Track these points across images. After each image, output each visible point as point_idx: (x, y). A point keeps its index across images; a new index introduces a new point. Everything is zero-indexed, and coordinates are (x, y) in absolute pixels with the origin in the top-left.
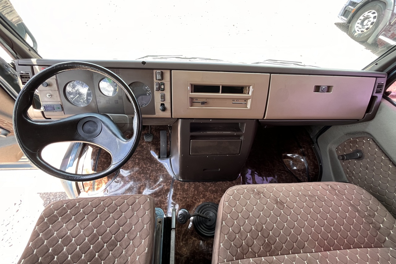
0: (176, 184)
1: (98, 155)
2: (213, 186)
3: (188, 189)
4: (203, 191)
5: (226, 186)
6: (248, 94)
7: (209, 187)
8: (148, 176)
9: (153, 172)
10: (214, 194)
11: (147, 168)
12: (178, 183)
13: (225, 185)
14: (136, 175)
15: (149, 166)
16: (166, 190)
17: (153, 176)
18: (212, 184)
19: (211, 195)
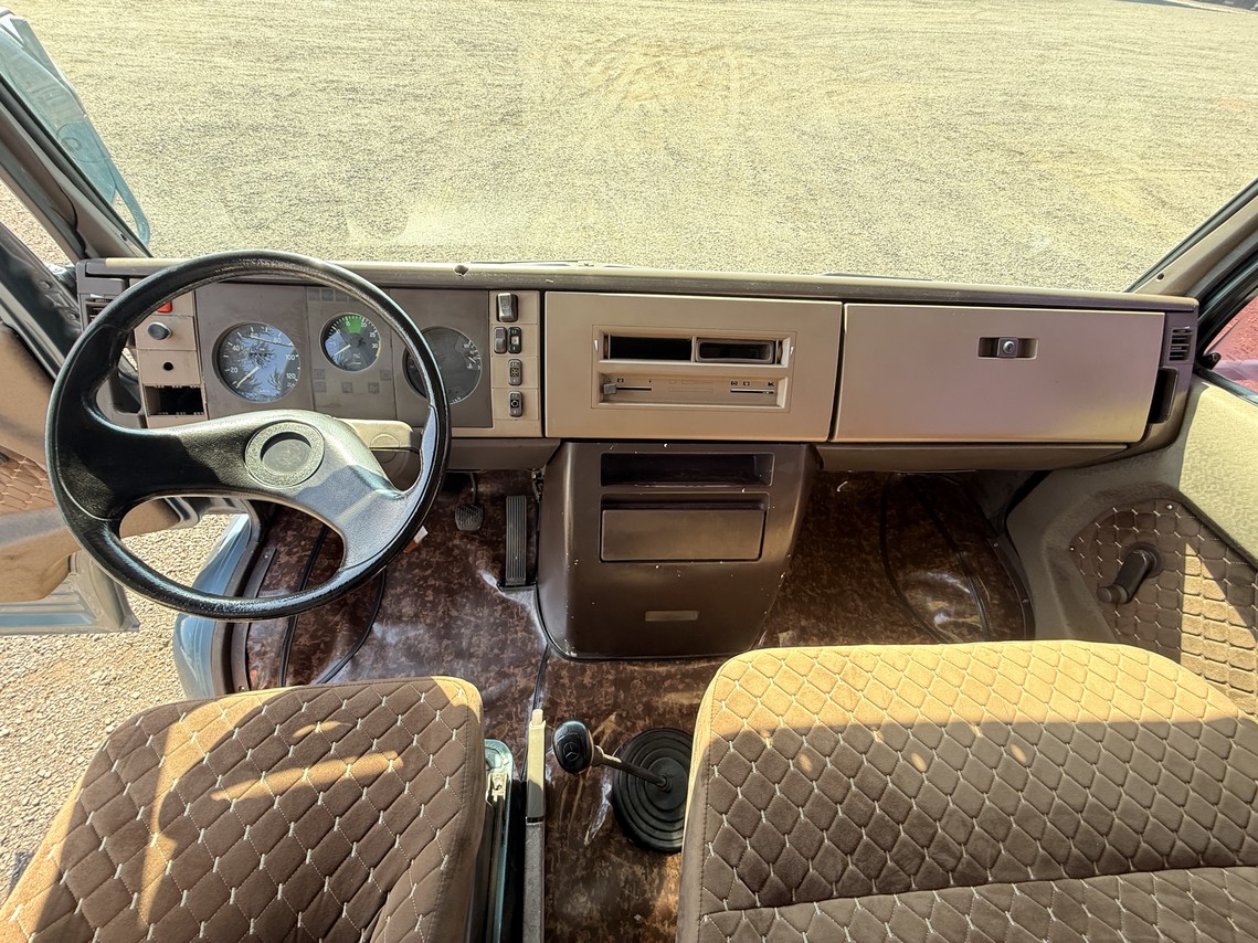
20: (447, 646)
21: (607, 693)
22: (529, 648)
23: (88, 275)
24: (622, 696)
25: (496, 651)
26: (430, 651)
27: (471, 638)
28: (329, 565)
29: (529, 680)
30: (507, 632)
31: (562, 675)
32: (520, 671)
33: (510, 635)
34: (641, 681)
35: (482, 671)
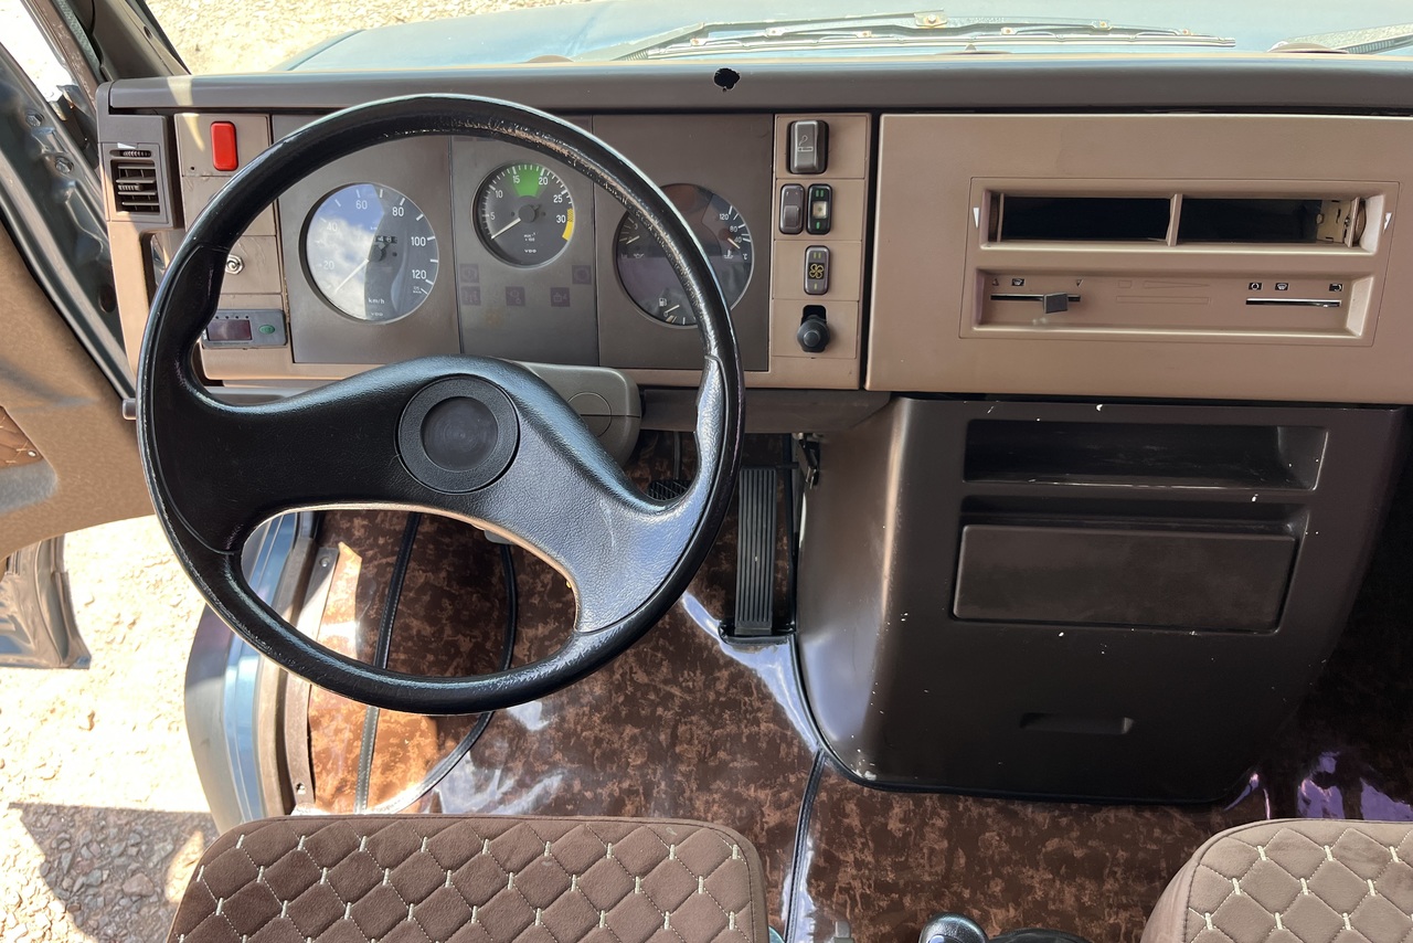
0: (836, 796)
1: (393, 598)
2: (1075, 834)
3: (906, 835)
4: (1006, 861)
5: (1157, 841)
6: (1356, 243)
7: (1044, 837)
8: (662, 737)
9: (694, 718)
10: (1082, 888)
11: (657, 691)
12: (847, 795)
13: (1157, 832)
14: (592, 729)
15: (666, 682)
16: (769, 831)
17: (690, 742)
18: (1064, 821)
19: (1061, 891)
21: (932, 850)
22: (783, 753)
23: (113, 111)
24: (962, 861)
25: (721, 754)
29: (785, 814)
30: (740, 721)
31: (848, 810)
32: (767, 795)
33: (746, 727)
34: (999, 835)
35: (698, 789)
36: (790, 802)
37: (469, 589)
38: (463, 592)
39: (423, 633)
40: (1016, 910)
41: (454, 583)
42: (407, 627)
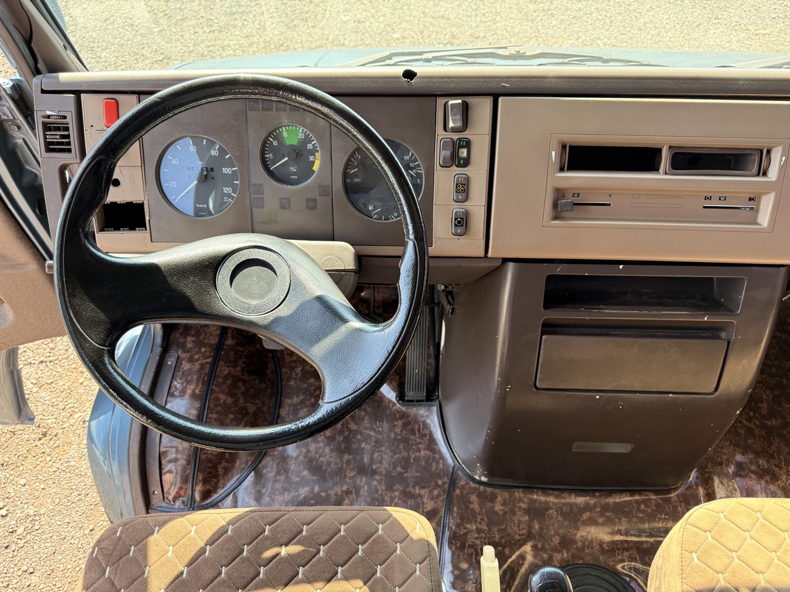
20: (348, 461)
21: (520, 522)
22: (434, 468)
23: (43, 92)
24: (537, 527)
25: (399, 469)
26: (332, 465)
27: (372, 454)
28: (229, 373)
29: (436, 503)
30: (409, 450)
31: (472, 500)
32: (426, 492)
33: (413, 453)
34: (557, 511)
35: (386, 490)
36: (438, 496)
37: (254, 377)
38: (250, 378)
39: (227, 402)
40: (567, 553)
41: (245, 373)
42: (217, 399)
